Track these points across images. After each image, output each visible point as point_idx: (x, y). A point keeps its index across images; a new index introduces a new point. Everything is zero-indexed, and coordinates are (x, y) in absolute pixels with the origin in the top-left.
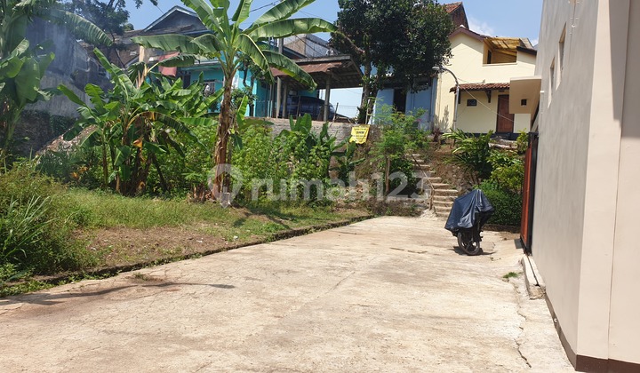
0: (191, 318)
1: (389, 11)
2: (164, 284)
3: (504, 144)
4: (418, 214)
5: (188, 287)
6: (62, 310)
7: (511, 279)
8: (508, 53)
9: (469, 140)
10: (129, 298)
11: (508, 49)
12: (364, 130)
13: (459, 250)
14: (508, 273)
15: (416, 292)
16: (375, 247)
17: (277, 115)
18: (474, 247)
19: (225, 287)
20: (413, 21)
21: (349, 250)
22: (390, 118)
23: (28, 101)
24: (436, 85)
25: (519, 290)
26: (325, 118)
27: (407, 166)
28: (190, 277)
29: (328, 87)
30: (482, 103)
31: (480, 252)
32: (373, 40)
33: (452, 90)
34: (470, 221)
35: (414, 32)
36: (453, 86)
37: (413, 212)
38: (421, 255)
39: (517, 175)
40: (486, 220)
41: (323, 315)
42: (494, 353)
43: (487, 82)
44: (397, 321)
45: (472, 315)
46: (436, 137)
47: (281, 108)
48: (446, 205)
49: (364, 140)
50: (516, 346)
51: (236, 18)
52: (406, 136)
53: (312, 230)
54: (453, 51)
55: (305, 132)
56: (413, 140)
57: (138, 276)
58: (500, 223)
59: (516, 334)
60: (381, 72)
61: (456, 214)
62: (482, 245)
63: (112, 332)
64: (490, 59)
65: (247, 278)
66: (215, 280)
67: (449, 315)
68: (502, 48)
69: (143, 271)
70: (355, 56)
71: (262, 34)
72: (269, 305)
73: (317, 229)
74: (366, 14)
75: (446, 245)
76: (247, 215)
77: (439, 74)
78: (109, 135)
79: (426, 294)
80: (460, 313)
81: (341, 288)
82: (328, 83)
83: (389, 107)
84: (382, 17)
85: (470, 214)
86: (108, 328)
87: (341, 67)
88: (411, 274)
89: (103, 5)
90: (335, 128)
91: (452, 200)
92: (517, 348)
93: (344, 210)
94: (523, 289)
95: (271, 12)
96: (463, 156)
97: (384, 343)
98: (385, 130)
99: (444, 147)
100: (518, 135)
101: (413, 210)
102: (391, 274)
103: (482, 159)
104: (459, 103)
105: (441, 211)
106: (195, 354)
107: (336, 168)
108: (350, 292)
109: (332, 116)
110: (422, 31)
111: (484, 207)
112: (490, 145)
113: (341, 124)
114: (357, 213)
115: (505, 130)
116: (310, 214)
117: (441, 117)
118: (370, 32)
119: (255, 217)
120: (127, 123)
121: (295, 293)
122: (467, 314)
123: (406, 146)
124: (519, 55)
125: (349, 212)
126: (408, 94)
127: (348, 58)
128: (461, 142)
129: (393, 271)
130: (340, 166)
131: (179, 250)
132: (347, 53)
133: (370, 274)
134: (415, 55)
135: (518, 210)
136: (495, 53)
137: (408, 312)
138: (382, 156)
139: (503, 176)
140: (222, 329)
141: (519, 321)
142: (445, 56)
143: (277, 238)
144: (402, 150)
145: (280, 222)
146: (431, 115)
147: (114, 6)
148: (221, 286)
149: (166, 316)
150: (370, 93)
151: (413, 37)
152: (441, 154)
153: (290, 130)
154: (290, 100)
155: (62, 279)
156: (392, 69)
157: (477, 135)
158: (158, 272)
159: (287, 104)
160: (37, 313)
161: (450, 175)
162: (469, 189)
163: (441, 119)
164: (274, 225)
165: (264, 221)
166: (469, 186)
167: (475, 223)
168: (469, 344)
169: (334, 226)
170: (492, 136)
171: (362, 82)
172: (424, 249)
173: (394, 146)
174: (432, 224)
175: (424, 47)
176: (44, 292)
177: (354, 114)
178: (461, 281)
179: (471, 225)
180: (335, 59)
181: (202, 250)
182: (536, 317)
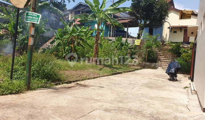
0: (95, 95)
1: (148, 3)
2: (85, 86)
3: (186, 46)
4: (157, 68)
5: (92, 87)
6: (61, 91)
7: (186, 88)
8: (188, 15)
9: (174, 44)
10: (77, 89)
11: (188, 14)
12: (139, 41)
13: (170, 80)
14: (185, 87)
15: (157, 91)
16: (143, 78)
17: (111, 36)
18: (175, 79)
19: (102, 87)
20: (156, 6)
21: (135, 79)
22: (148, 37)
23: (41, 33)
24: (163, 26)
25: (189, 92)
26: (126, 37)
27: (153, 53)
28: (91, 84)
29: (128, 27)
30: (178, 32)
31: (177, 80)
32: (142, 12)
33: (168, 28)
34: (173, 71)
35: (156, 9)
36: (169, 26)
37: (155, 68)
38: (158, 81)
39: (190, 56)
40: (179, 70)
41: (130, 96)
42: (180, 107)
43: (180, 25)
44: (151, 98)
45: (173, 98)
46: (163, 43)
47: (112, 34)
48: (166, 65)
49: (139, 44)
50: (186, 106)
51: (101, 7)
52: (153, 43)
53: (123, 72)
54: (169, 15)
55: (120, 42)
56: (155, 44)
57: (77, 84)
58: (184, 71)
59: (187, 103)
60: (145, 22)
61: (169, 68)
62: (177, 78)
63: (76, 97)
64: (181, 18)
65: (107, 85)
66: (98, 85)
67: (167, 97)
68: (186, 14)
69: (78, 82)
70: (137, 17)
71: (109, 12)
72: (115, 92)
73: (124, 72)
74: (141, 4)
75: (166, 78)
76: (103, 67)
77: (164, 23)
78: (63, 43)
79: (160, 92)
80: (170, 97)
81: (134, 89)
82: (128, 26)
83: (147, 34)
84: (146, 5)
85: (174, 68)
86: (75, 96)
87: (132, 21)
88: (155, 86)
89: (59, 2)
90: (130, 40)
91: (168, 64)
92: (187, 106)
93: (132, 66)
94: (190, 91)
95: (112, 6)
96: (172, 50)
97: (148, 103)
98: (146, 41)
99: (165, 46)
100: (191, 43)
101: (155, 67)
102: (149, 86)
103: (178, 51)
104: (171, 32)
105: (164, 67)
106: (99, 103)
107: (130, 53)
108: (137, 90)
109: (129, 36)
110: (159, 9)
111: (178, 66)
112: (181, 46)
113: (132, 39)
114: (137, 68)
115: (186, 41)
116: (122, 67)
117: (165, 36)
118: (142, 10)
119: (105, 68)
120: (69, 39)
121: (121, 90)
122: (172, 97)
123: (153, 46)
124: (192, 16)
125: (134, 67)
126: (154, 29)
127: (134, 18)
128: (171, 45)
129: (149, 85)
130: (131, 52)
131: (86, 77)
132: (134, 16)
133: (142, 86)
134: (156, 17)
135: (190, 68)
136: (183, 15)
137: (155, 96)
138: (145, 49)
139: (185, 56)
140: (104, 98)
141: (188, 100)
142: (166, 17)
143: (113, 74)
144: (152, 48)
145: (113, 70)
146: (161, 36)
147: (62, 3)
148: (100, 87)
149: (89, 94)
150: (141, 29)
151: (155, 11)
152: (165, 49)
153: (115, 41)
154: (115, 32)
155: (58, 84)
156: (149, 21)
157: (177, 43)
158: (82, 83)
159: (114, 33)
160: (55, 92)
161: (167, 56)
162: (174, 61)
163: (164, 37)
164: (111, 71)
165: (108, 69)
166: (174, 60)
167: (175, 71)
168: (173, 105)
169: (130, 71)
170: (182, 43)
171: (139, 25)
172: (159, 79)
173: (149, 46)
174: (161, 72)
175: (159, 14)
176: (55, 87)
177: (136, 36)
178: (170, 88)
179: (174, 72)
180: (130, 18)
181: (92, 77)
182: (193, 99)
